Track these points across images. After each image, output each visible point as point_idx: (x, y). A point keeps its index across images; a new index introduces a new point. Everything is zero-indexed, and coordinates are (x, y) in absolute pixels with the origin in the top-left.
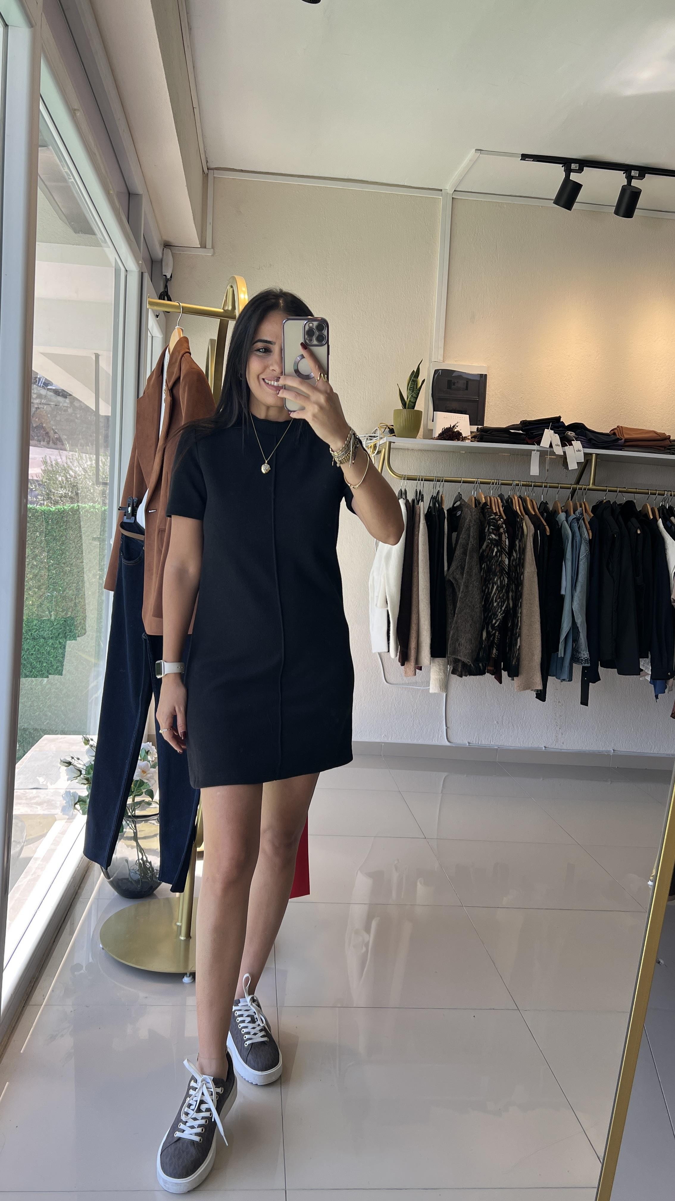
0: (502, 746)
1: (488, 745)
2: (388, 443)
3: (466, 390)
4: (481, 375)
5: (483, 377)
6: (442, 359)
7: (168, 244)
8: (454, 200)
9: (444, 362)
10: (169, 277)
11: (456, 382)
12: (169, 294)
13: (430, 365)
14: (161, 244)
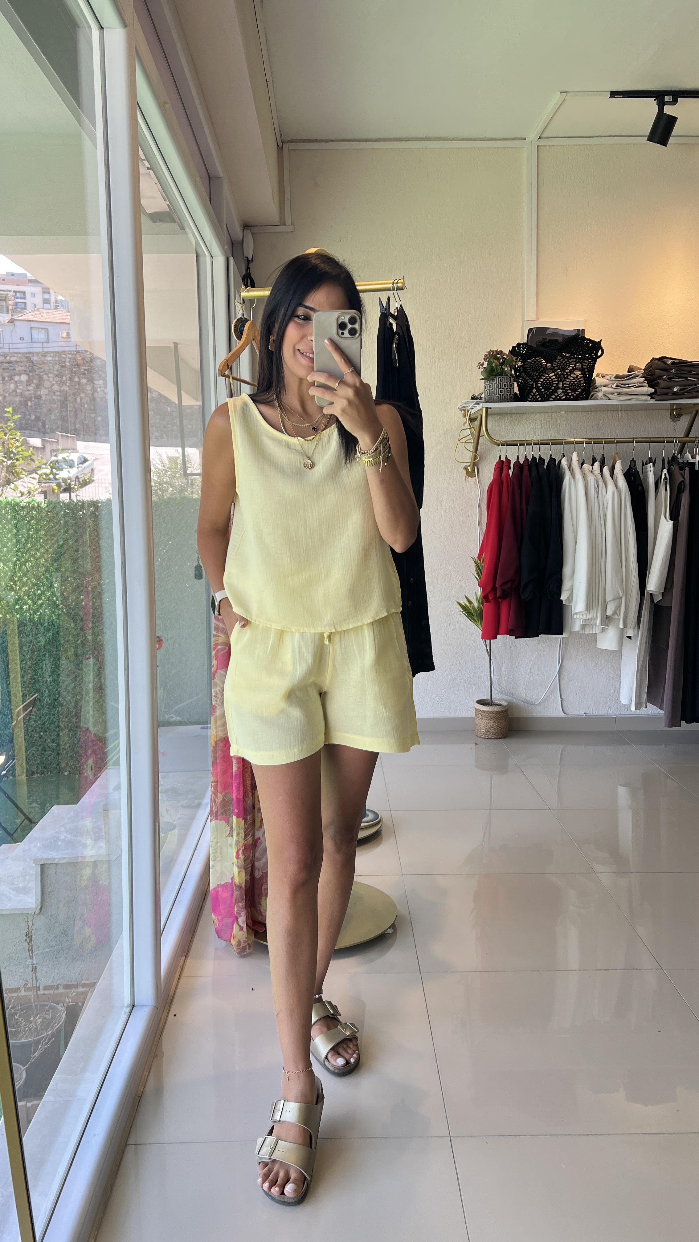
0: (621, 714)
1: (607, 714)
2: (484, 409)
4: (578, 330)
5: (581, 332)
6: (536, 317)
7: (248, 224)
8: (539, 148)
10: (250, 258)
11: (550, 339)
12: (252, 275)
13: (523, 325)
14: (241, 226)
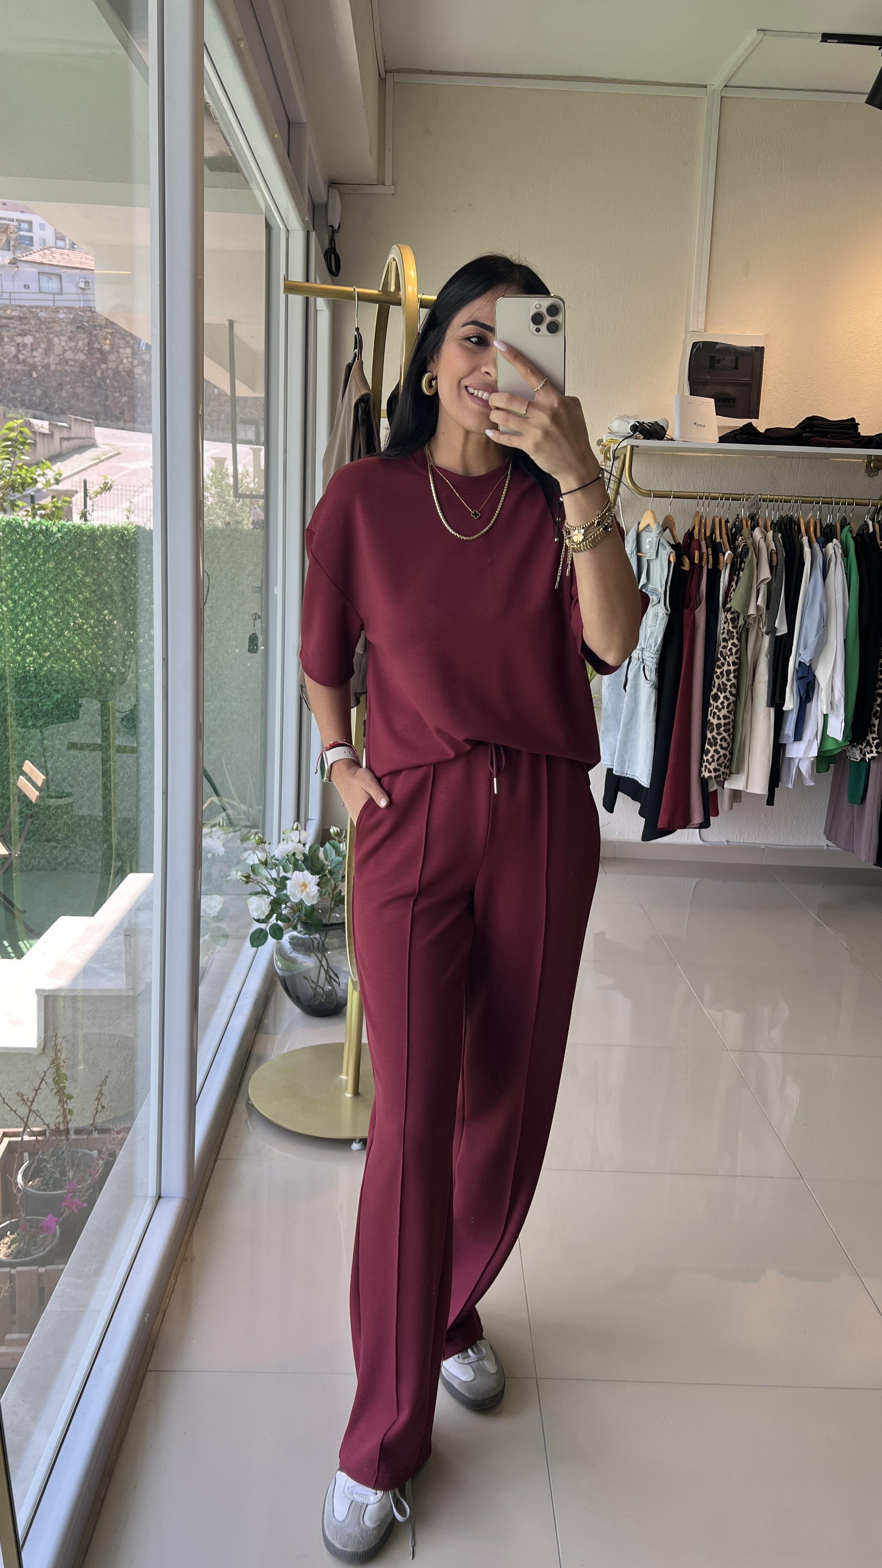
0: (770, 844)
1: (752, 843)
2: (629, 447)
3: (735, 369)
4: (757, 348)
5: (759, 352)
6: (703, 328)
7: (335, 182)
8: (723, 99)
9: (705, 331)
10: (336, 228)
11: (721, 358)
12: (337, 250)
13: (686, 337)
14: (326, 183)
